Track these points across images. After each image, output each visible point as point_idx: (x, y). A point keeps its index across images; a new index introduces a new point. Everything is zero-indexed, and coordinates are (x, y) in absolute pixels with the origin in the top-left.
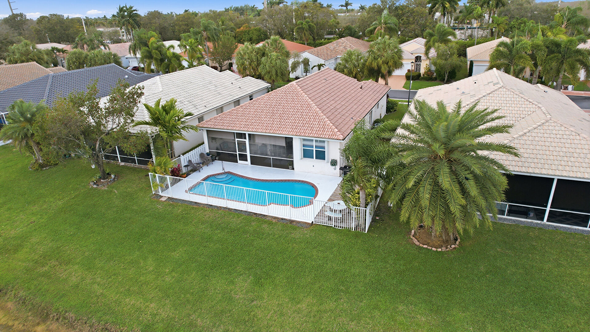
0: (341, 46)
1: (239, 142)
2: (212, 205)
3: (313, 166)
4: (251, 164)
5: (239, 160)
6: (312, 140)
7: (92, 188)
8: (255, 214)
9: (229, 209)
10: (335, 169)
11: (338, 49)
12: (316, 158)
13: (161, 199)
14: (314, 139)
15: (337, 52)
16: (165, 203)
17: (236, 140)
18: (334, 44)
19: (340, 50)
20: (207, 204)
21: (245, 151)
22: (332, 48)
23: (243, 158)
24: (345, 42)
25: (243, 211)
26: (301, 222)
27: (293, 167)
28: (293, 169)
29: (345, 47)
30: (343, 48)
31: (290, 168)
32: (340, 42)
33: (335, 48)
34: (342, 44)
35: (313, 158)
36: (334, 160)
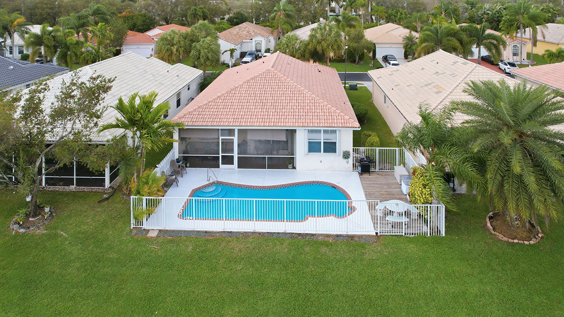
0: (244, 31)
1: (223, 141)
2: (231, 232)
3: (321, 162)
4: (238, 168)
5: (222, 164)
6: (319, 131)
7: (18, 234)
8: (299, 234)
9: (260, 233)
10: (348, 162)
11: (242, 34)
12: (324, 152)
13: (148, 235)
14: (322, 129)
15: (241, 37)
16: (160, 240)
17: (221, 138)
18: (236, 29)
19: (244, 35)
20: (224, 232)
21: (232, 151)
22: (235, 32)
23: (228, 160)
24: (247, 27)
25: (280, 233)
26: (363, 235)
27: (293, 165)
28: (294, 168)
29: (248, 32)
30: (247, 32)
31: (289, 167)
32: (242, 27)
33: (238, 33)
34: (245, 29)
35: (320, 152)
36: (346, 151)
